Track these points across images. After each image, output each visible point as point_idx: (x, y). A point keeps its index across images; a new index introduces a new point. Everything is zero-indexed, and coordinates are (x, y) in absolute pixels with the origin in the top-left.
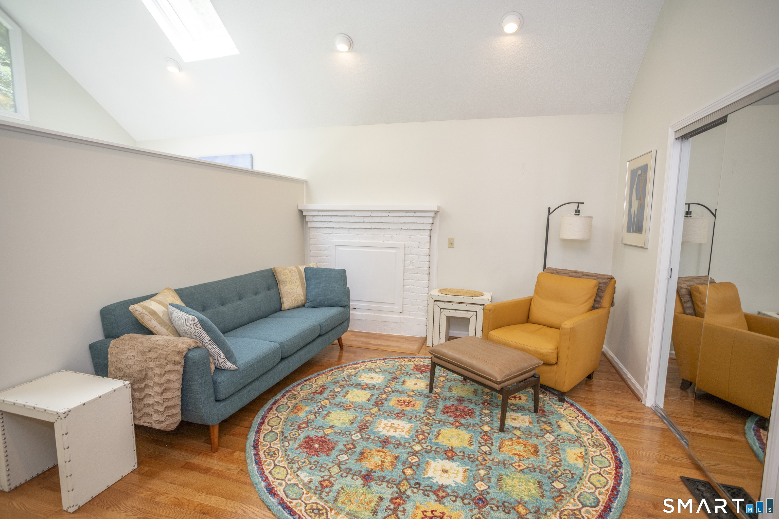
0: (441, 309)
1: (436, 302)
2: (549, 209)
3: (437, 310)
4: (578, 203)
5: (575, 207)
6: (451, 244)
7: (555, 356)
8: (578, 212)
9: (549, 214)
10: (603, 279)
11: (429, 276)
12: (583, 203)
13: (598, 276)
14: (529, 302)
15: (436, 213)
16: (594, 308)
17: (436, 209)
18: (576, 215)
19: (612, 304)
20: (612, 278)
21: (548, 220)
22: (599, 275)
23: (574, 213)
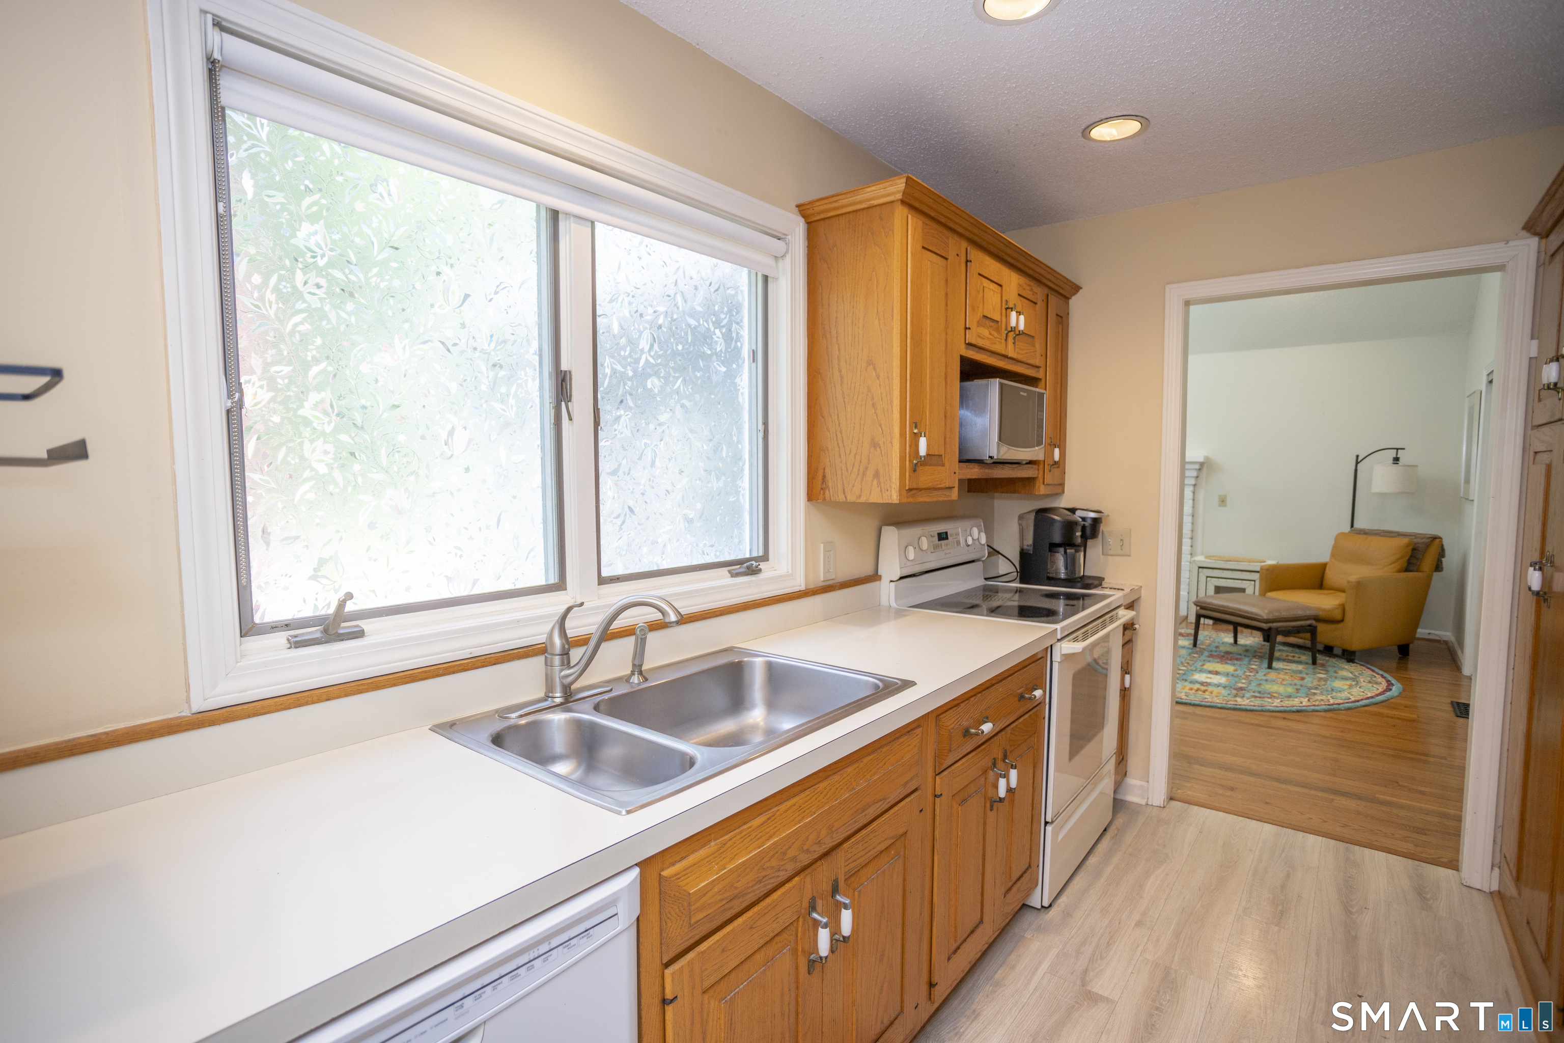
0: (1207, 577)
1: (1200, 570)
2: (1357, 456)
3: (1203, 579)
4: (1398, 449)
5: (1393, 453)
6: (1223, 501)
7: (1340, 611)
8: (1396, 460)
9: (1357, 463)
10: (1422, 539)
11: (1192, 542)
12: (1404, 449)
13: (1418, 536)
14: (1324, 567)
15: (1202, 464)
16: (1407, 570)
17: (1202, 460)
18: (1394, 463)
19: (1438, 567)
20: (1435, 538)
21: (1356, 471)
22: (1420, 534)
23: (1391, 461)
